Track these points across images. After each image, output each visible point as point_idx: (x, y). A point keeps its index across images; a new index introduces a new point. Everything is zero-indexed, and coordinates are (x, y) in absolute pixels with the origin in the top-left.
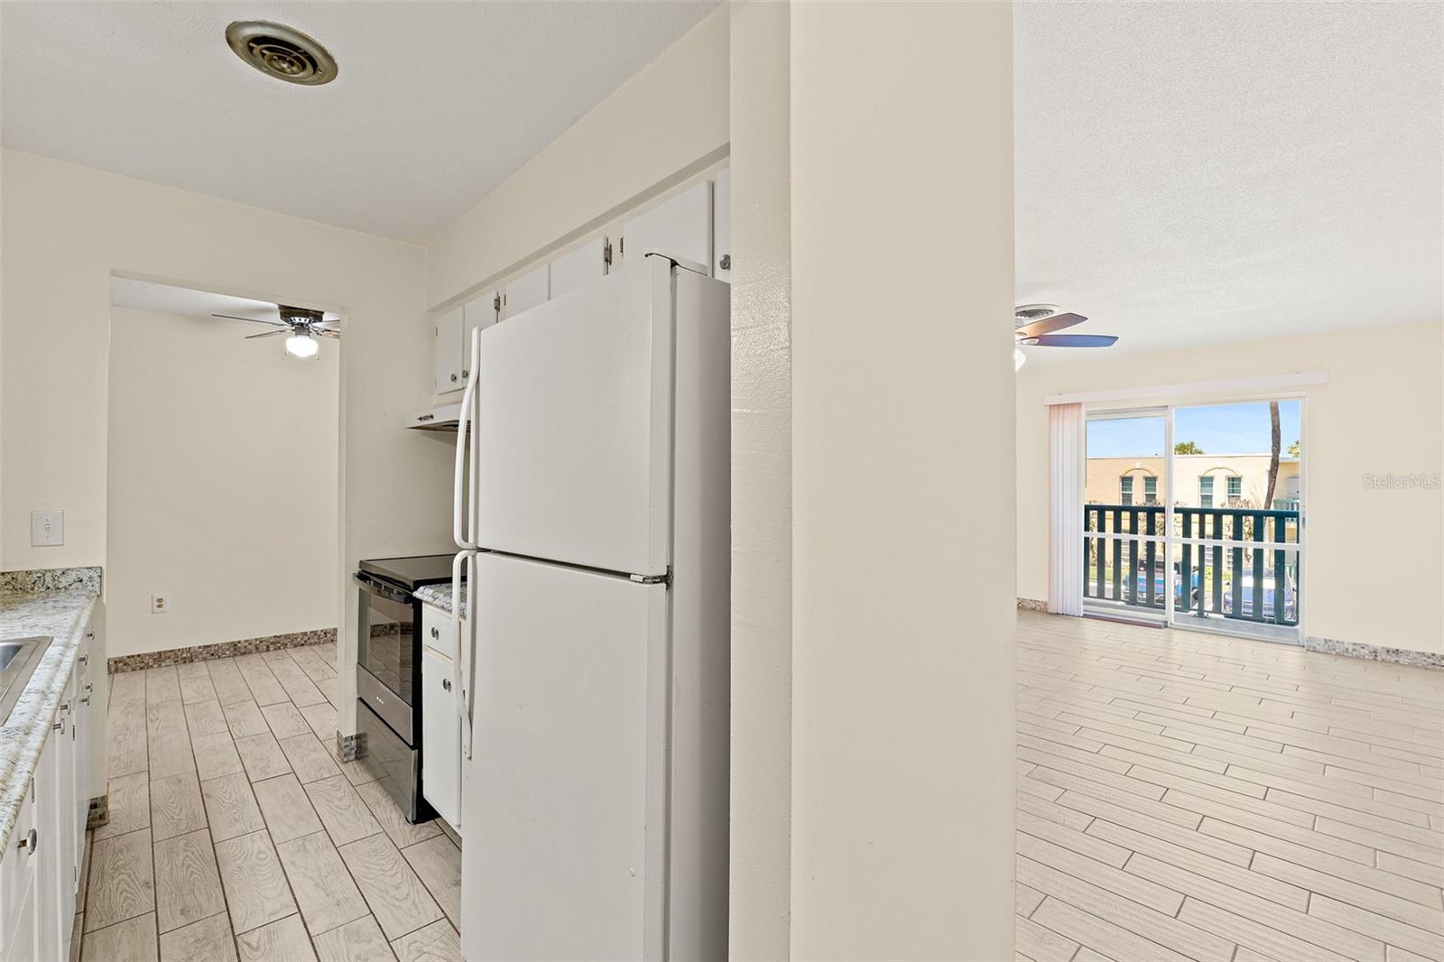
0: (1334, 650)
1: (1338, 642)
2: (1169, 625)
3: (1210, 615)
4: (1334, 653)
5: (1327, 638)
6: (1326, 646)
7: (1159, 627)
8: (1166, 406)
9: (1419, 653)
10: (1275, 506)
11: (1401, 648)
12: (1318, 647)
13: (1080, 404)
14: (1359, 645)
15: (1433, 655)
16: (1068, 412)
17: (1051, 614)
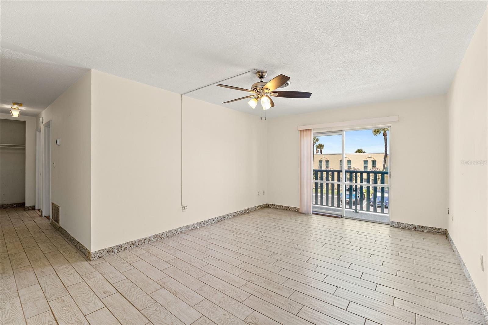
0: (401, 226)
1: (402, 223)
2: (343, 217)
3: (359, 211)
4: (400, 227)
5: (398, 222)
6: (398, 225)
7: (339, 218)
8: (342, 131)
9: (431, 227)
10: (386, 170)
11: (424, 225)
12: (395, 225)
13: (311, 129)
14: (409, 224)
15: (436, 228)
16: (307, 133)
17: (301, 213)
